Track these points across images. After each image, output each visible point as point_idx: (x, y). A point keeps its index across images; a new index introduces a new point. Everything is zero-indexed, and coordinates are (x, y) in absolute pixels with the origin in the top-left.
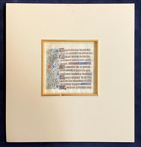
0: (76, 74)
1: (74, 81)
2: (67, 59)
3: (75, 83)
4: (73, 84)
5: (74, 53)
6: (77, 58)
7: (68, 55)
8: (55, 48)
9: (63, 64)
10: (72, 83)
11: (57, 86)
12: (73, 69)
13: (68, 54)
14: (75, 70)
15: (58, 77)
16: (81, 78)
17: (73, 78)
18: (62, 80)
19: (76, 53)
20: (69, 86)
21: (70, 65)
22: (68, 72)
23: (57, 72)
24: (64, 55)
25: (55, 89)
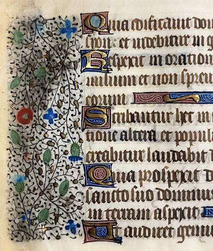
0: (179, 156)
1: (166, 195)
2: (126, 72)
3: (174, 205)
4: (159, 214)
5: (160, 42)
6: (183, 67)
7: (131, 52)
8: (56, 10)
9: (100, 102)
10: (152, 210)
11: (71, 222)
12: (160, 128)
13: (130, 44)
14: (173, 137)
15: (77, 172)
16: (202, 177)
17: (157, 176)
18: (100, 189)
19: (172, 41)
20: (137, 224)
21: (141, 109)
22: (132, 146)
23: (69, 145)
24: (107, 52)
25: (58, 238)
